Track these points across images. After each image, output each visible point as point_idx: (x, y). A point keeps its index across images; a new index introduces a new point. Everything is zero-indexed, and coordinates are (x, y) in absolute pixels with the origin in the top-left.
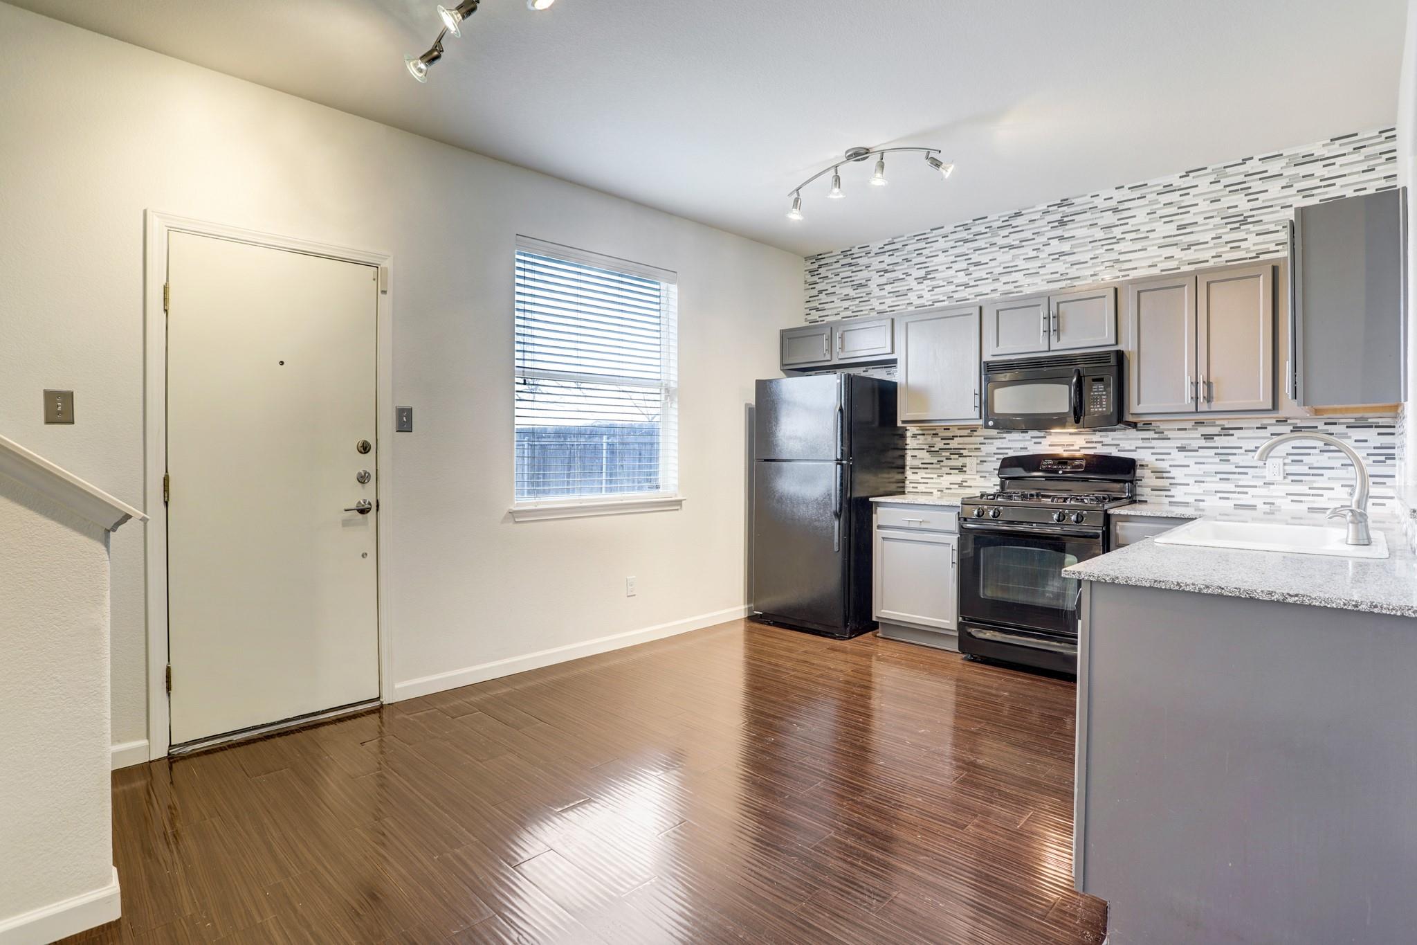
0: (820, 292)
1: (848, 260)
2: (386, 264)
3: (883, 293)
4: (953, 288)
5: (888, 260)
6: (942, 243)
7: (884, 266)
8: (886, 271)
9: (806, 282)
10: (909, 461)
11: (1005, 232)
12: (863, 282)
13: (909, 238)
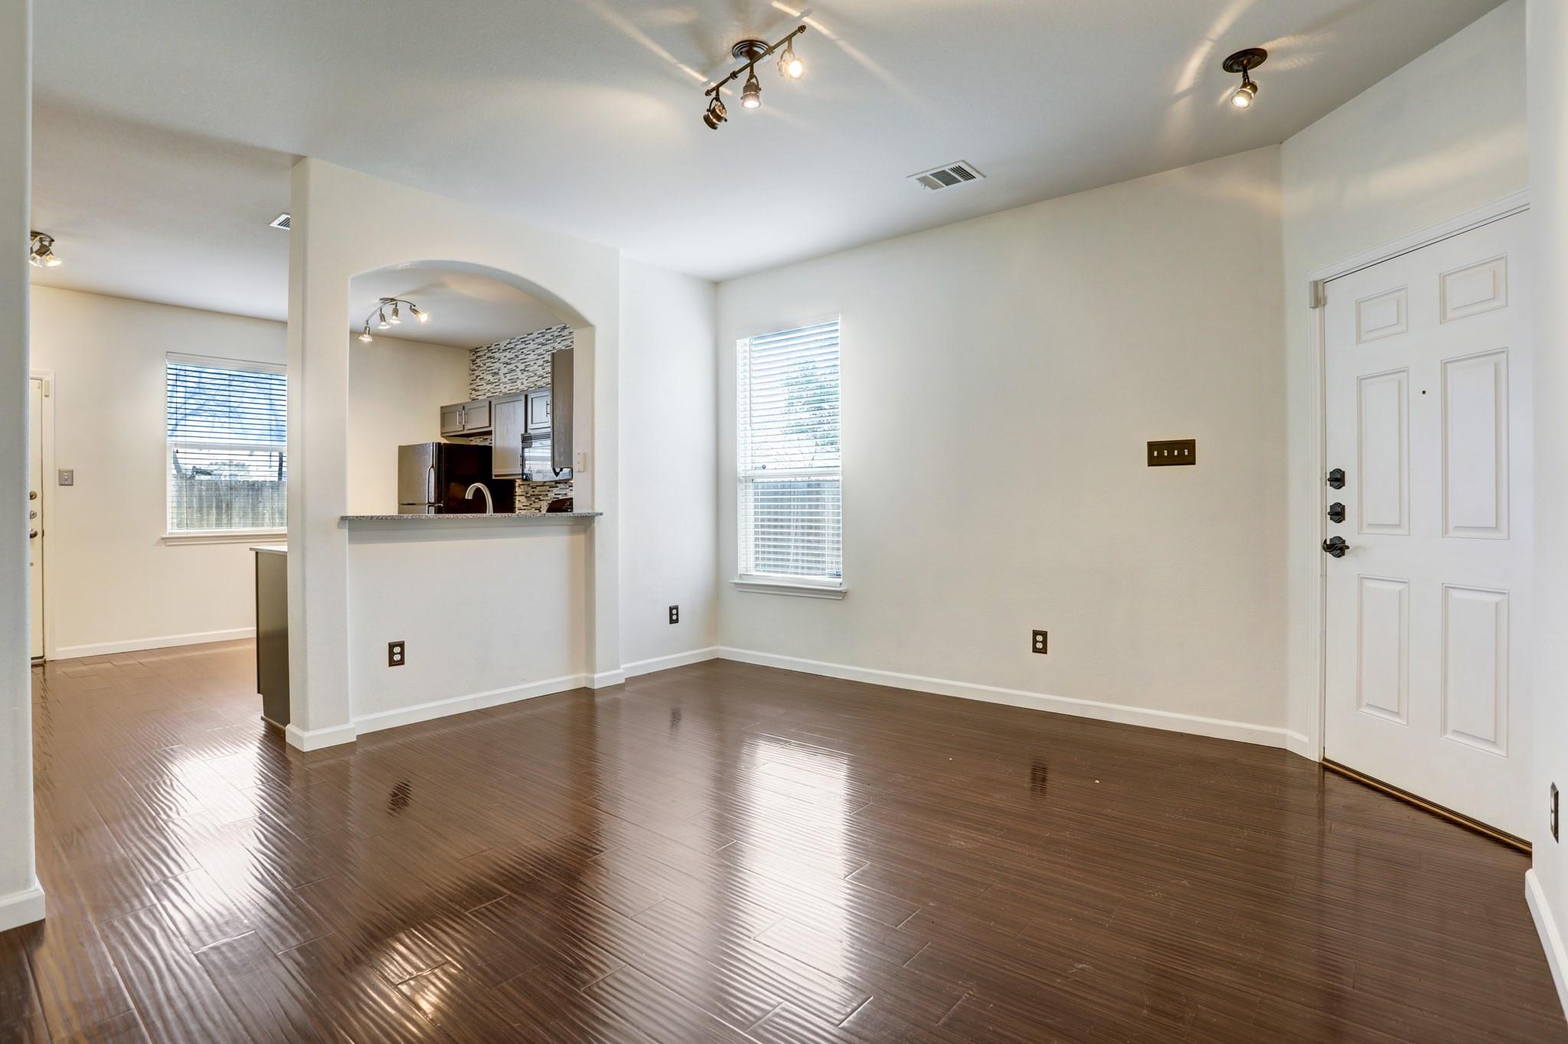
0: (477, 377)
1: (490, 354)
2: (46, 378)
3: (506, 380)
4: (536, 378)
5: (509, 355)
6: (532, 346)
7: (506, 360)
8: (507, 364)
9: (470, 369)
10: (517, 505)
11: (559, 340)
12: (496, 371)
13: (518, 340)
